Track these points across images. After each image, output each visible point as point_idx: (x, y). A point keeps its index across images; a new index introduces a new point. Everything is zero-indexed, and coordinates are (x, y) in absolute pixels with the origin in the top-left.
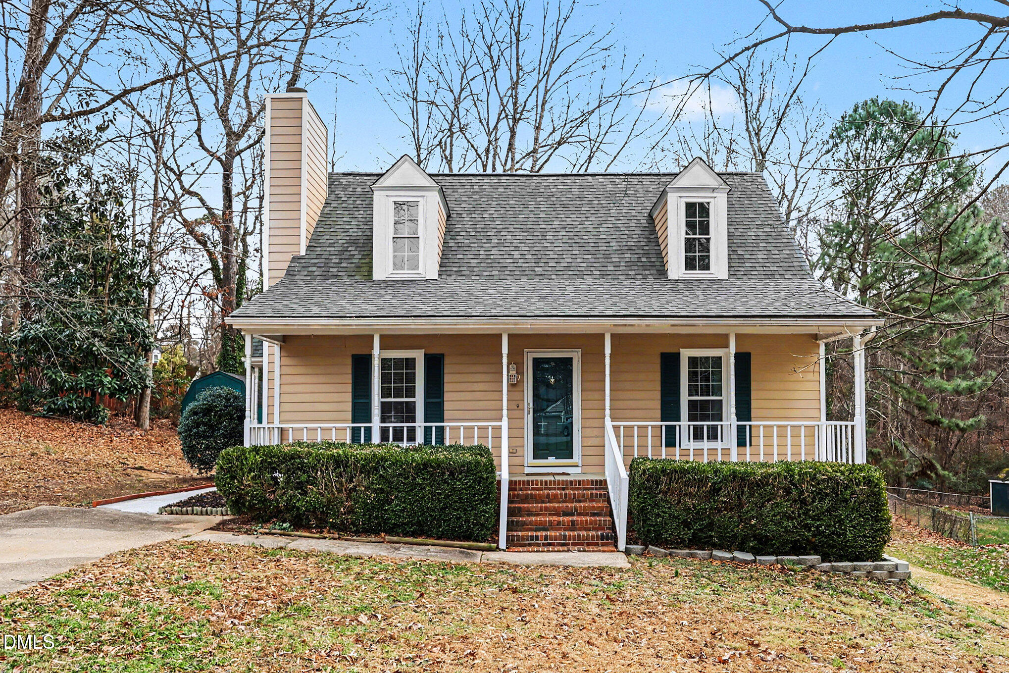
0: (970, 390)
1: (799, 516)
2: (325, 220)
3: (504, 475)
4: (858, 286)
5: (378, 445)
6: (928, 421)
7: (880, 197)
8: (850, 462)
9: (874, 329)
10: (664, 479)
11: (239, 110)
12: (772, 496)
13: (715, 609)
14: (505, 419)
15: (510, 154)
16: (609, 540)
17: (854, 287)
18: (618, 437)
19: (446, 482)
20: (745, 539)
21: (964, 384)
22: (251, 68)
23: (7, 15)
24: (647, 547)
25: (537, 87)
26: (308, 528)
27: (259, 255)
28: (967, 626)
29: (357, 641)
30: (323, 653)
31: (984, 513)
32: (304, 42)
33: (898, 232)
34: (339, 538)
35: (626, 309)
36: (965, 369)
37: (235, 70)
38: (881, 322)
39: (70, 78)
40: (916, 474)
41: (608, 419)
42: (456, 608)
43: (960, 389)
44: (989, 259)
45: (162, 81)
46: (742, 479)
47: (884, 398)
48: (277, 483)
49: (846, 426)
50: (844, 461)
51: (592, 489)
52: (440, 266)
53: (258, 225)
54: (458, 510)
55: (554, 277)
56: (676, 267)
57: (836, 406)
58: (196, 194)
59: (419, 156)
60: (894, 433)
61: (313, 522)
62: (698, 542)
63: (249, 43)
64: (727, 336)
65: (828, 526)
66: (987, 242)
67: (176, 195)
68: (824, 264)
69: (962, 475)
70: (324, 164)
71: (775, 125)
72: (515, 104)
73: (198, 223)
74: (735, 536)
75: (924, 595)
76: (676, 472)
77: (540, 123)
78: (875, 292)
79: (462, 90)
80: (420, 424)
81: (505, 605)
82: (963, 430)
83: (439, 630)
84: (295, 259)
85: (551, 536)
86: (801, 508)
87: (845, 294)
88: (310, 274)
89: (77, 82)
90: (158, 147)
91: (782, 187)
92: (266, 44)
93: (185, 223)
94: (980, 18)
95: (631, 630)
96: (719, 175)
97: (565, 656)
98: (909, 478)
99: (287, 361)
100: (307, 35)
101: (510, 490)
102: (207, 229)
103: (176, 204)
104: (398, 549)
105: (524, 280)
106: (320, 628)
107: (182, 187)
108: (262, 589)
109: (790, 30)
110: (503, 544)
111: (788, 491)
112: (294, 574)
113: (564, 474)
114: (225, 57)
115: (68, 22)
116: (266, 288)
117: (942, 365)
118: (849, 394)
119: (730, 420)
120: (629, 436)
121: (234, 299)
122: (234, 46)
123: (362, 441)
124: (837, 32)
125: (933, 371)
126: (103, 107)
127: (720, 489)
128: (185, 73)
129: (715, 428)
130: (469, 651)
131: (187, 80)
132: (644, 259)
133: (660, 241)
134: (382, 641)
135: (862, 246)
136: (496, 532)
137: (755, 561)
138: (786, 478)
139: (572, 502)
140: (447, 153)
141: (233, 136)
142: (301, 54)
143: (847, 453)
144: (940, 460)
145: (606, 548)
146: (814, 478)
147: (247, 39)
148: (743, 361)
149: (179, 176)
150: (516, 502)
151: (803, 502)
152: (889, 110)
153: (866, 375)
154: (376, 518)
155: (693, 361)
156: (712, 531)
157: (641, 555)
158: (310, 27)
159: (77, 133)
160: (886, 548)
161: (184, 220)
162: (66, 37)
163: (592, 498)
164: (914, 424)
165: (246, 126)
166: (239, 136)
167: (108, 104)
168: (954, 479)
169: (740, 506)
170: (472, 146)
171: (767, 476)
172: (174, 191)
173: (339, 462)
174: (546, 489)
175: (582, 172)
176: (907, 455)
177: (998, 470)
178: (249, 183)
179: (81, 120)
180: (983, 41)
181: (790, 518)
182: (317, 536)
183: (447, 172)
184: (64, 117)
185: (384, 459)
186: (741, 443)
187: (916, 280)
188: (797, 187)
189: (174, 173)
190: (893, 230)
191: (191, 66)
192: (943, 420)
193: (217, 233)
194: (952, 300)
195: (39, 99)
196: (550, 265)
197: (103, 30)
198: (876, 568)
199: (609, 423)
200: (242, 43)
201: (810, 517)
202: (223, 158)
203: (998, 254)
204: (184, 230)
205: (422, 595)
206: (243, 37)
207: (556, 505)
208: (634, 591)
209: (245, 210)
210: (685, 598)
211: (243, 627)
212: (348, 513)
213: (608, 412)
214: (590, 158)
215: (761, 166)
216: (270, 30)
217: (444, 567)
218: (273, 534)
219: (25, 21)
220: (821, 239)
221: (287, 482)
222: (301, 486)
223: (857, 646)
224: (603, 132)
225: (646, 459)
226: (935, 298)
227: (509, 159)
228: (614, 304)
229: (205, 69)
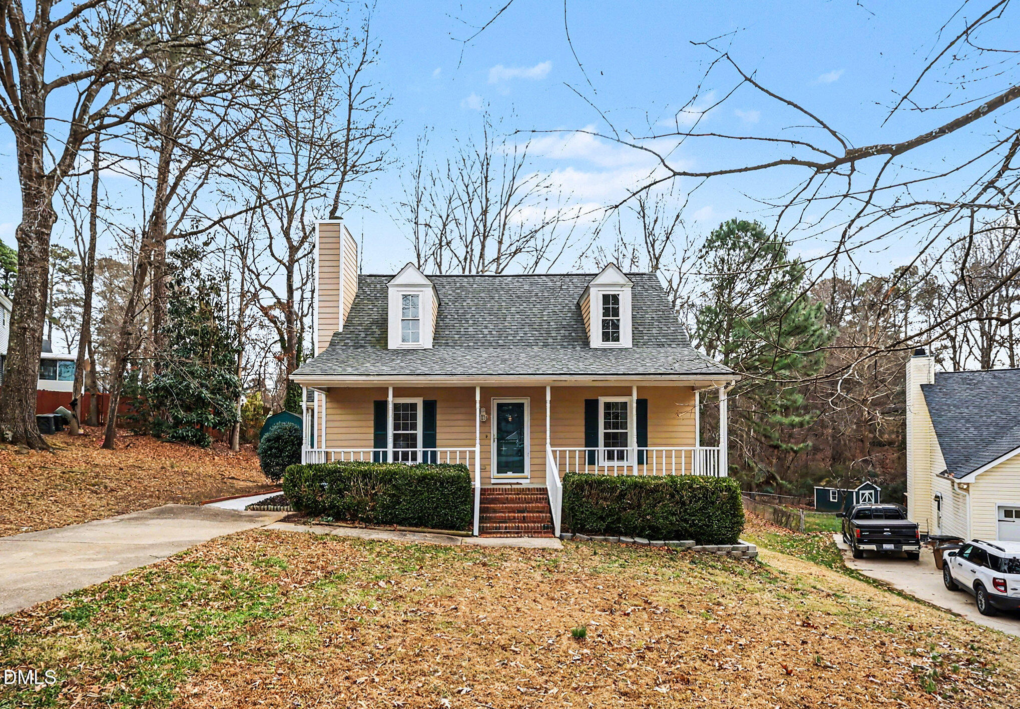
0: (801, 424)
1: (680, 512)
2: (356, 307)
3: (477, 484)
4: (723, 350)
5: (392, 464)
6: (771, 446)
7: (737, 289)
8: (716, 476)
9: (733, 383)
10: (587, 487)
11: (297, 231)
12: (662, 499)
13: (622, 577)
14: (478, 446)
15: (481, 261)
16: (549, 530)
17: (720, 351)
18: (555, 458)
19: (437, 489)
20: (643, 529)
21: (797, 419)
22: (305, 201)
23: (143, 168)
24: (575, 535)
25: (500, 213)
26: (345, 520)
27: (311, 330)
28: (796, 590)
29: (378, 599)
30: (355, 607)
31: (810, 510)
32: (341, 184)
33: (751, 313)
34: (366, 528)
35: (562, 369)
36: (797, 409)
37: (294, 204)
38: (739, 378)
39: (185, 210)
40: (763, 483)
41: (548, 446)
42: (444, 577)
43: (794, 423)
44: (815, 331)
45: (246, 211)
46: (641, 487)
47: (740, 430)
48: (324, 490)
49: (714, 451)
50: (712, 474)
51: (537, 494)
52: (434, 339)
53: (311, 310)
54: (445, 508)
55: (512, 347)
56: (596, 340)
57: (707, 435)
58: (269, 289)
59: (419, 262)
60: (747, 453)
61: (348, 517)
62: (610, 531)
63: (304, 186)
64: (630, 388)
65: (700, 520)
66: (813, 319)
67: (256, 289)
68: (699, 335)
69: (795, 483)
70: (355, 268)
71: (665, 239)
72: (485, 226)
73: (271, 307)
74: (636, 527)
75: (767, 568)
76: (595, 482)
77: (502, 239)
78: (734, 355)
79: (448, 216)
80: (420, 449)
81: (478, 574)
82: (796, 452)
83: (433, 591)
84: (336, 334)
85: (509, 527)
86: (681, 508)
87: (714, 356)
88: (346, 345)
89: (190, 212)
90: (244, 257)
91: (670, 282)
92: (315, 186)
93: (262, 308)
94: (810, 164)
95: (563, 592)
96: (625, 274)
97: (518, 610)
98: (758, 485)
99: (329, 405)
100: (343, 179)
101: (481, 494)
102: (276, 312)
103: (255, 296)
104: (405, 535)
105: (491, 349)
106: (353, 590)
107: (260, 284)
108: (313, 563)
109: (675, 174)
110: (476, 532)
111: (672, 496)
112: (335, 552)
113: (518, 484)
114: (287, 195)
115: (183, 172)
116: (316, 355)
117: (781, 406)
118: (716, 427)
119: (633, 447)
120: (563, 457)
121: (295, 362)
122: (293, 187)
123: (381, 461)
124: (708, 175)
125: (775, 411)
126: (207, 229)
127: (626, 494)
128: (261, 206)
129: (622, 451)
130: (453, 607)
131: (262, 211)
132: (573, 334)
133: (585, 321)
134: (395, 599)
135: (725, 323)
136: (472, 524)
137: (649, 544)
138: (671, 486)
139: (523, 503)
140: (438, 260)
141: (293, 249)
142: (338, 192)
143: (714, 468)
144: (779, 473)
145: (546, 535)
146: (691, 487)
147: (302, 182)
148: (642, 405)
149: (258, 276)
150: (485, 504)
151: (684, 504)
152: (744, 227)
153: (728, 414)
154: (390, 514)
155: (608, 406)
156: (619, 523)
157: (572, 540)
158: (344, 173)
159: (190, 246)
160: (741, 536)
161: (261, 306)
162: (181, 183)
163: (537, 501)
164: (761, 448)
165: (302, 242)
166: (298, 249)
167: (210, 227)
168: (789, 486)
169: (639, 506)
170: (456, 255)
171: (657, 486)
172: (254, 286)
173: (365, 475)
174: (506, 494)
175: (530, 273)
176: (756, 470)
177: (820, 479)
178: (304, 281)
179: (193, 238)
180: (811, 179)
181: (674, 514)
182: (351, 525)
183: (438, 274)
184: (181, 236)
185: (395, 473)
186: (640, 462)
187: (763, 347)
188: (680, 282)
189: (255, 274)
190: (747, 312)
191: (265, 201)
192: (782, 444)
193: (283, 314)
194: (788, 361)
195: (165, 223)
196: (509, 338)
197: (206, 178)
198: (733, 549)
199: (549, 449)
200: (299, 186)
201: (688, 514)
202: (287, 264)
203: (821, 328)
204: (261, 313)
205: (421, 568)
206: (300, 182)
207: (513, 505)
208: (566, 566)
209: (302, 300)
210: (601, 570)
211: (301, 589)
212: (372, 510)
213: (548, 441)
214: (537, 263)
215: (656, 267)
216: (318, 177)
217: (436, 548)
218: (321, 525)
219: (155, 172)
220: (697, 318)
221: (331, 489)
222: (340, 492)
223: (719, 604)
224: (545, 244)
225: (575, 473)
226: (777, 359)
227: (481, 264)
228: (553, 366)
229: (274, 204)
